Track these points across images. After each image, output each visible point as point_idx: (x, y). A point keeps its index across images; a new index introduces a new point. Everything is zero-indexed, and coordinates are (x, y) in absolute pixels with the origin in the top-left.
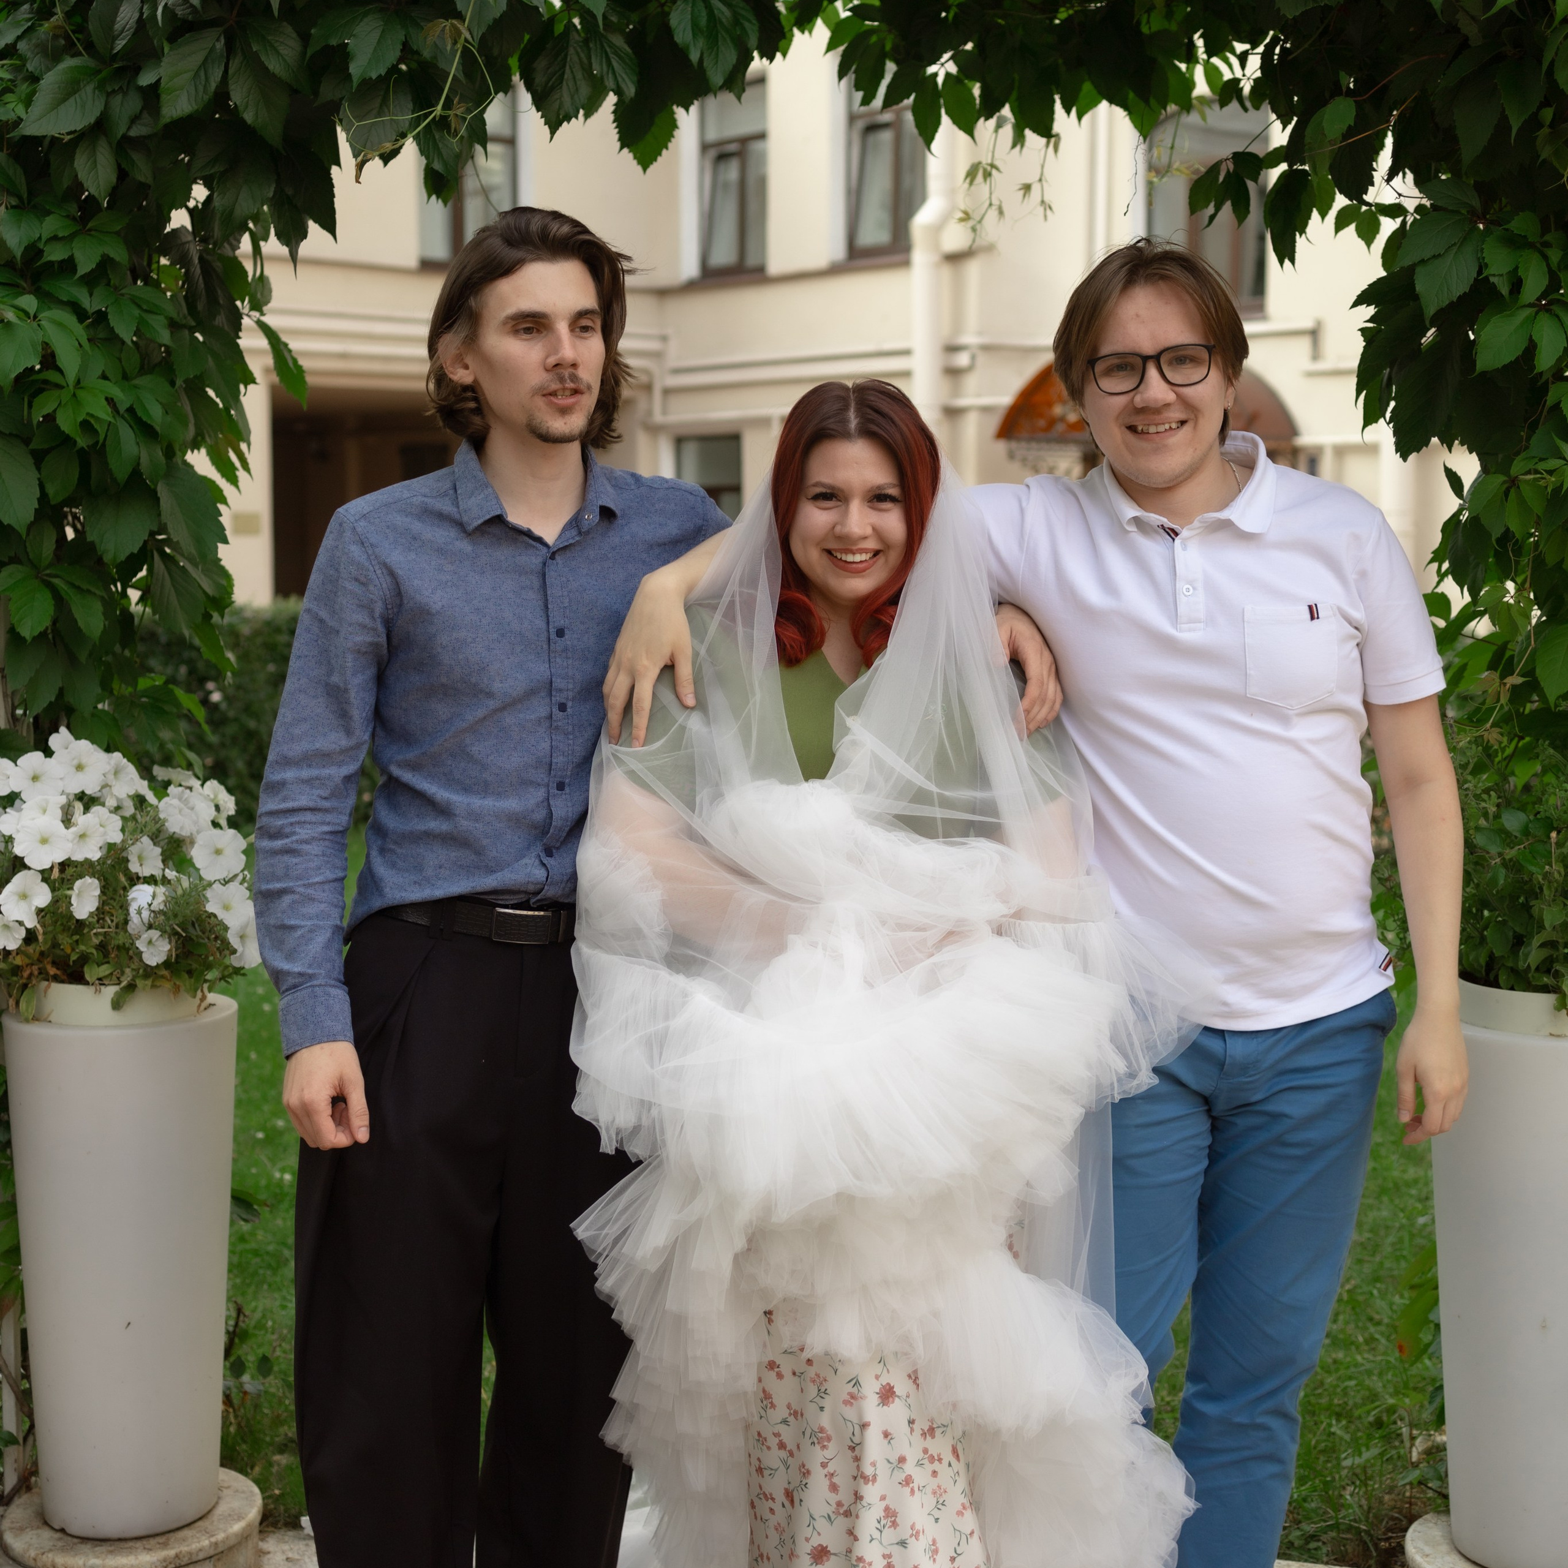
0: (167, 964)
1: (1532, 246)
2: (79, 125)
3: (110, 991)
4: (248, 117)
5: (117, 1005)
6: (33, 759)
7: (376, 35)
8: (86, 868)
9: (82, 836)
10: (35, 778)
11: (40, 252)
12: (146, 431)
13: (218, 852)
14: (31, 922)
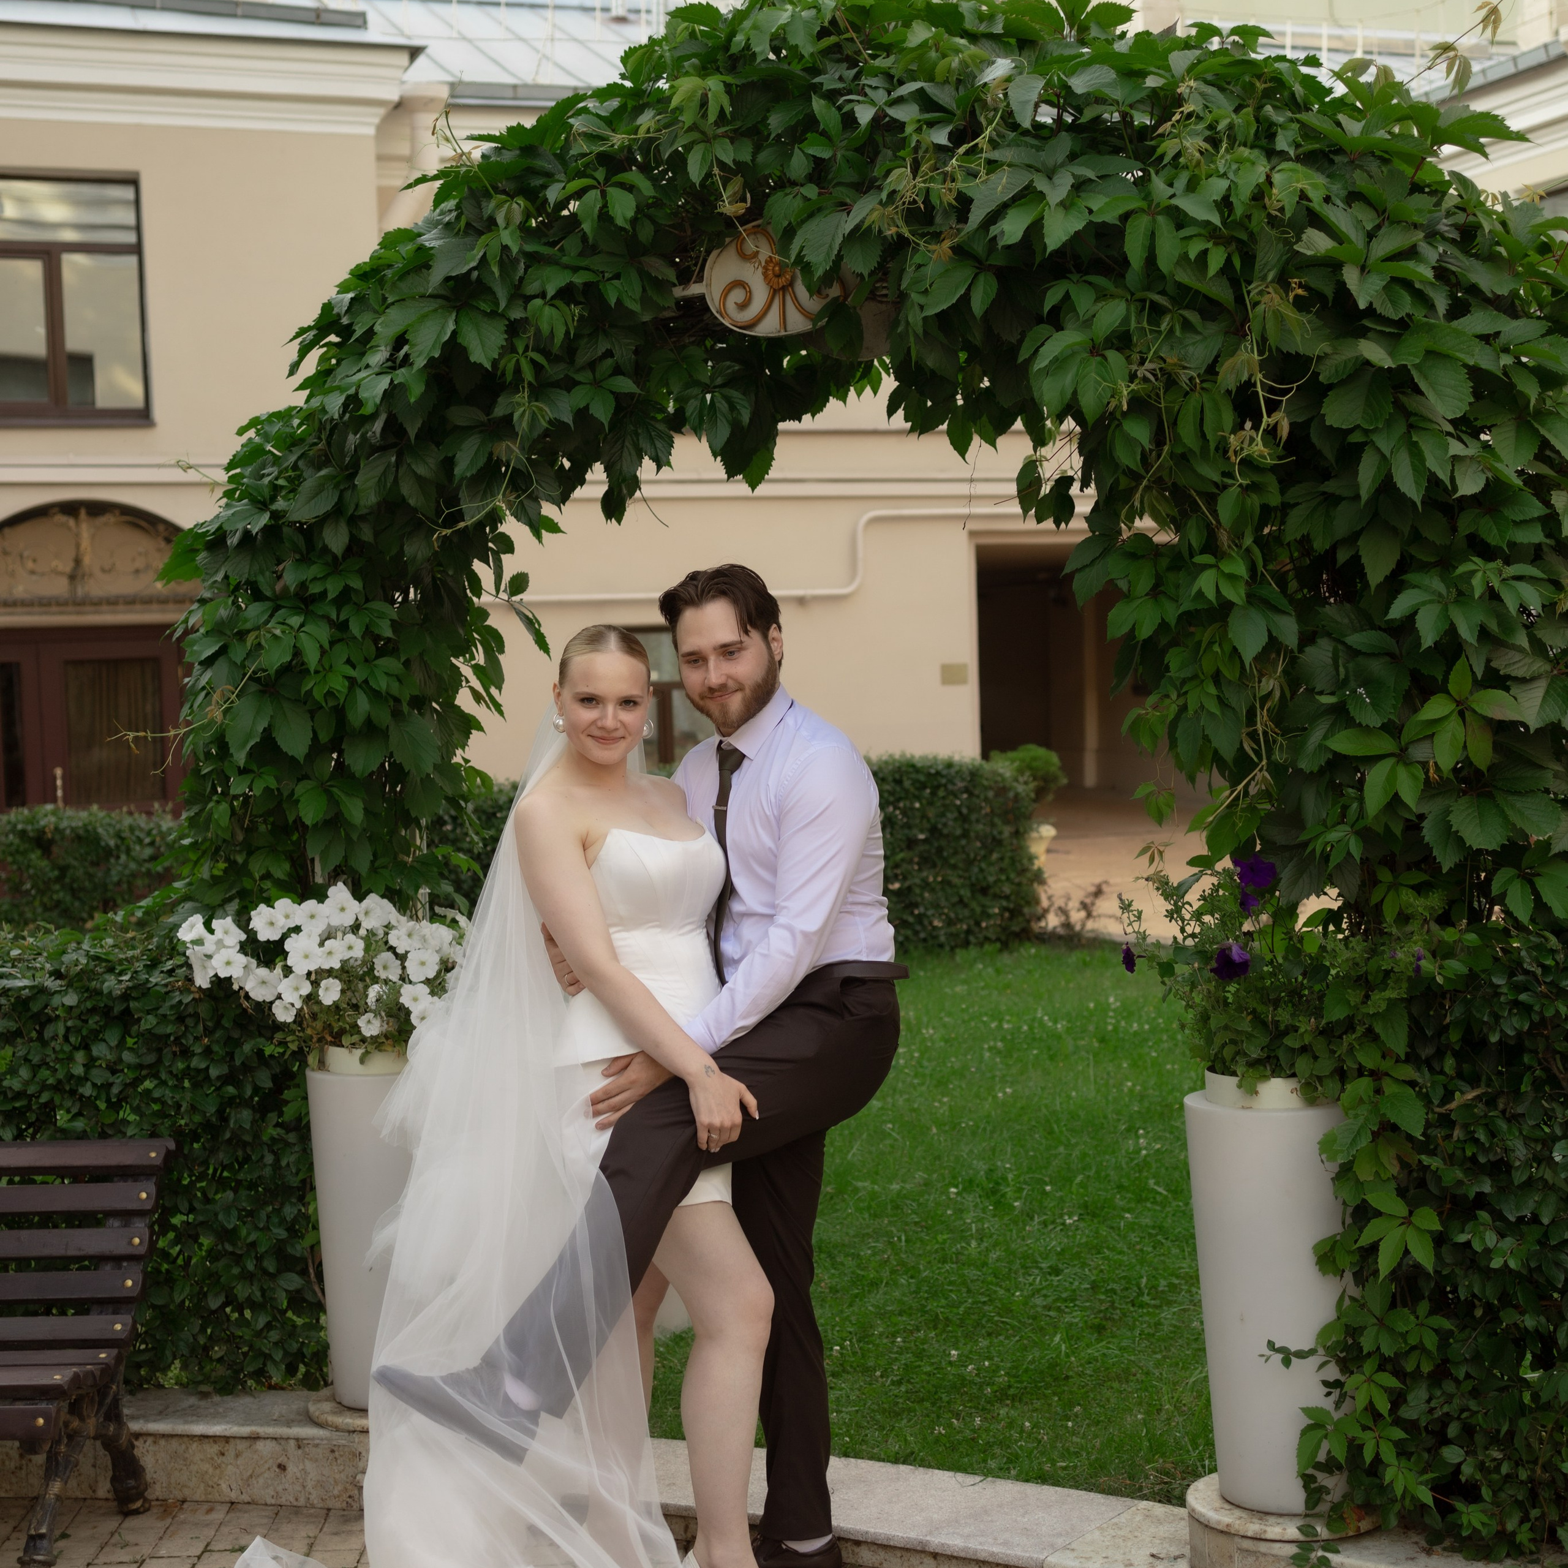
0: (386, 1036)
1: (1143, 557)
2: (321, 512)
3: (358, 1052)
4: (412, 502)
5: (362, 1061)
6: (311, 904)
7: (475, 448)
8: (330, 973)
9: (330, 953)
10: (312, 917)
11: (307, 589)
12: (375, 695)
13: (423, 964)
14: (298, 1005)
